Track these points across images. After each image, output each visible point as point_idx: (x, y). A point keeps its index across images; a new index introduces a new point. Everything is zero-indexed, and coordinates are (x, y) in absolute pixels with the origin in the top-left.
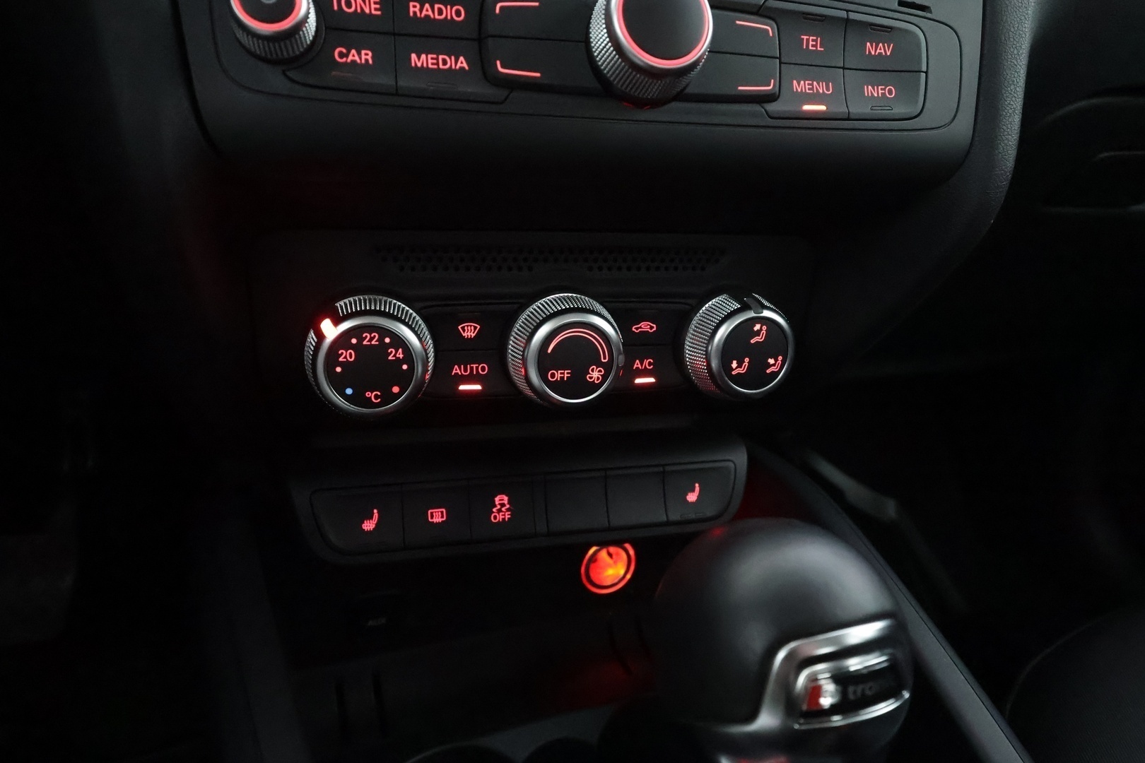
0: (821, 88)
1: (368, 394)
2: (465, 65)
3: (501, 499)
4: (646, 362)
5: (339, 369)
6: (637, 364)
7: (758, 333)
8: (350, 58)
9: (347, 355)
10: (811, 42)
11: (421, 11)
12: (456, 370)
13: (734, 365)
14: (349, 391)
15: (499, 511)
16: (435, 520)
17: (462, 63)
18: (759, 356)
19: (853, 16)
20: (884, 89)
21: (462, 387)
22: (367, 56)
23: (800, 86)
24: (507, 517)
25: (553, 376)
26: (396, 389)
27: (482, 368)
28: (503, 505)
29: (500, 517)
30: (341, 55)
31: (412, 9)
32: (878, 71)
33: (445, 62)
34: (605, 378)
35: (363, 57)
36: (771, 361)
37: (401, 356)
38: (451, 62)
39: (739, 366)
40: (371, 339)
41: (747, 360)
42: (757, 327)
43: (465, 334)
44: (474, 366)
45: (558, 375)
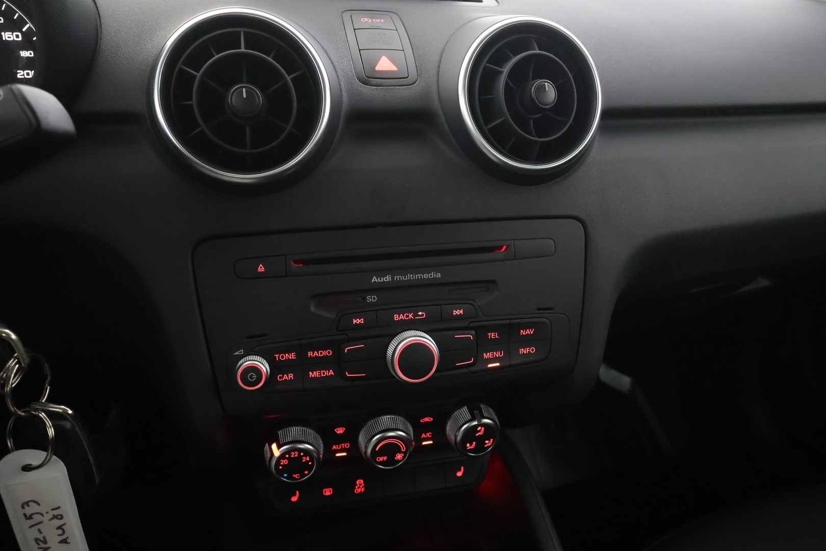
0: (498, 354)
1: (294, 476)
2: (332, 373)
3: (360, 482)
4: (428, 434)
5: (281, 467)
6: (423, 436)
7: (480, 431)
8: (284, 378)
9: (284, 462)
10: (492, 335)
11: (313, 354)
12: (334, 447)
13: (468, 445)
14: (285, 475)
15: (359, 487)
16: (327, 494)
17: (331, 372)
18: (481, 441)
19: (513, 321)
20: (529, 349)
21: (338, 455)
22: (291, 376)
23: (487, 356)
24: (363, 490)
25: (379, 459)
26: (306, 472)
27: (347, 445)
28: (361, 484)
29: (359, 491)
30: (280, 378)
31: (309, 354)
32: (527, 341)
33: (324, 373)
34: (404, 457)
35: (289, 377)
36: (487, 442)
37: (308, 459)
38: (326, 373)
39: (471, 445)
40: (294, 455)
41: (474, 443)
42: (479, 428)
43: (338, 432)
44: (343, 445)
45: (381, 459)
